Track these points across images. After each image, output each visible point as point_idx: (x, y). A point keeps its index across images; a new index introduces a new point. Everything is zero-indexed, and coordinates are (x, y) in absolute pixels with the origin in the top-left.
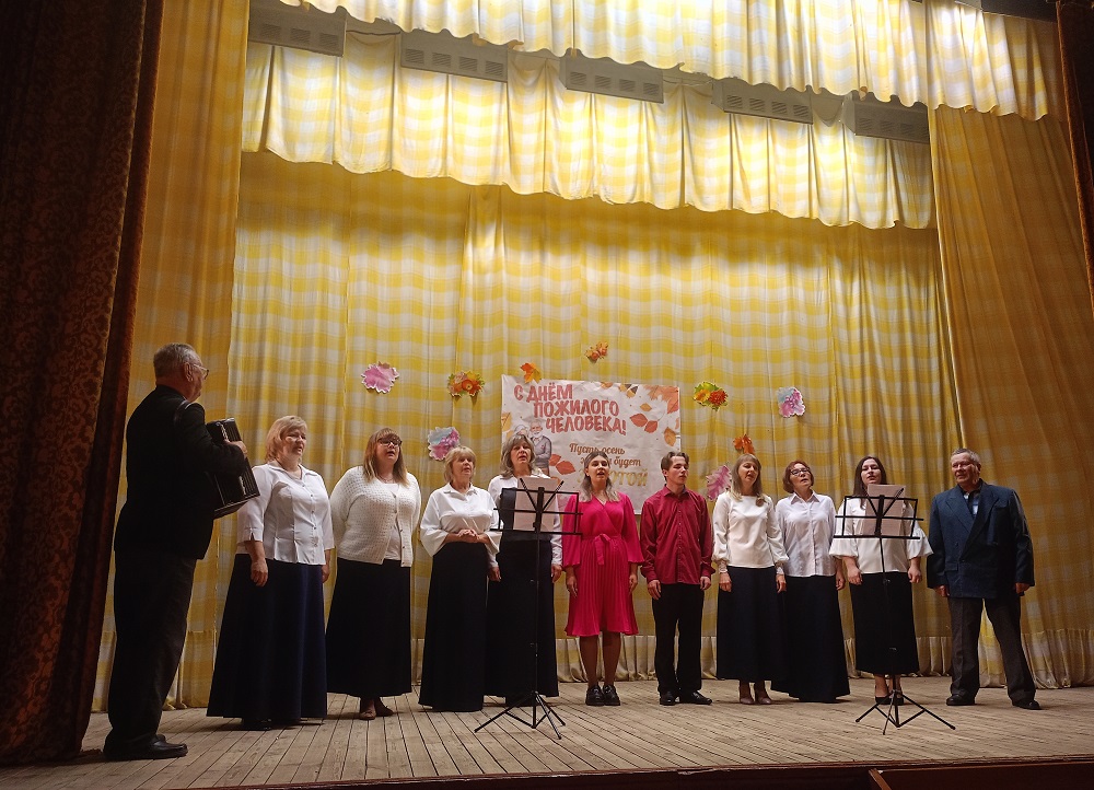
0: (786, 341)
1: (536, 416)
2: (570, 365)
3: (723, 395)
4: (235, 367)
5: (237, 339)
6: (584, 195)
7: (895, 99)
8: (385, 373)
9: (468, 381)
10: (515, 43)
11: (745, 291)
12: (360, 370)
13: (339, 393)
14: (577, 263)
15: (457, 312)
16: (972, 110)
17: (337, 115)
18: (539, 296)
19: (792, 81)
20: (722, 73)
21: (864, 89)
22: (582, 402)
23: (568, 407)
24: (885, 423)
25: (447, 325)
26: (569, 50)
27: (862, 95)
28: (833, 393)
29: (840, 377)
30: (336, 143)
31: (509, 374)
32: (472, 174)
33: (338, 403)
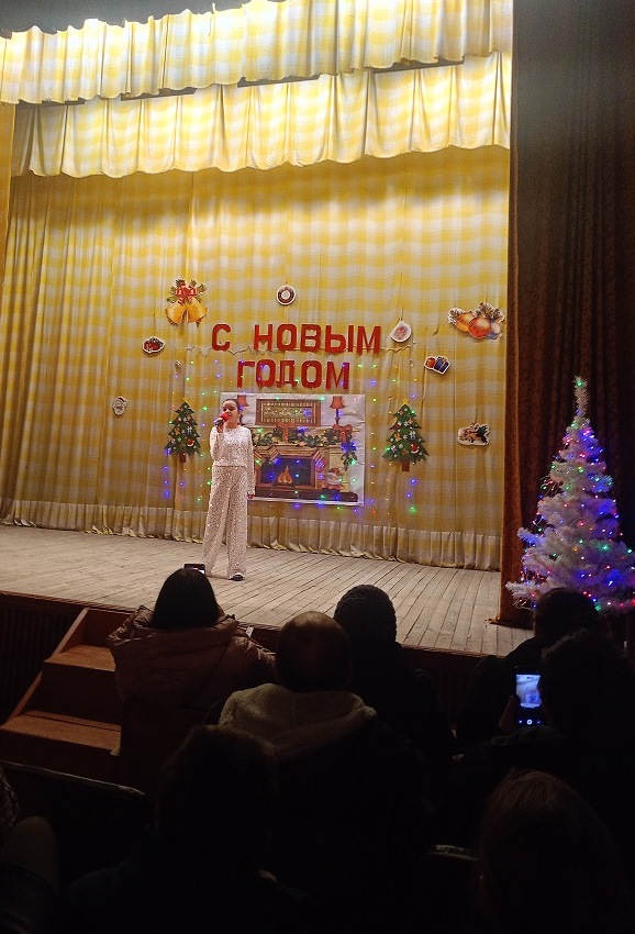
33: (105, 343)
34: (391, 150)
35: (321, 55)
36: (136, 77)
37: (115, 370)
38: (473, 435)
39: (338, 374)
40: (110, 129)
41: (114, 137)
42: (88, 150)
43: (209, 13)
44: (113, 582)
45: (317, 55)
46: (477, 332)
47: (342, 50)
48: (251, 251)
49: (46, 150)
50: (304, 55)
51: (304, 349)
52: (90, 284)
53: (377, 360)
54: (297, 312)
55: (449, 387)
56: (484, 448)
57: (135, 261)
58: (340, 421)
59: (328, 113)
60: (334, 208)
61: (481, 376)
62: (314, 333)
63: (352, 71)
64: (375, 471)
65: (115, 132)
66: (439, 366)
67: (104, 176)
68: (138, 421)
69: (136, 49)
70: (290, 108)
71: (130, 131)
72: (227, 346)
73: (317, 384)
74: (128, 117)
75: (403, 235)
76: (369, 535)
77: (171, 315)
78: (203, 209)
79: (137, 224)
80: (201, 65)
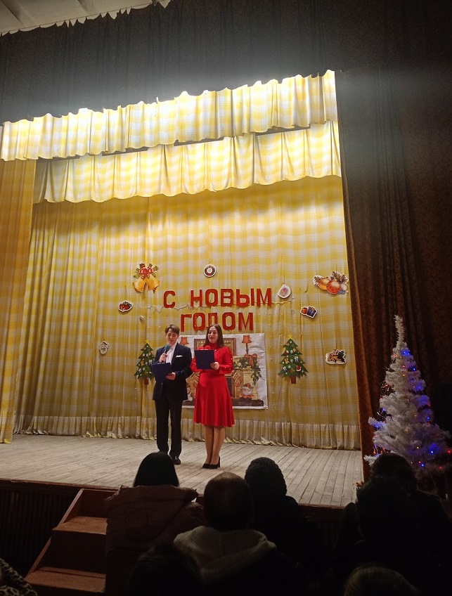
33: (94, 307)
34: (270, 180)
35: (224, 126)
36: (111, 142)
37: (100, 325)
38: (335, 357)
39: (246, 321)
40: (96, 173)
41: (98, 178)
42: (82, 186)
43: (155, 103)
44: (101, 470)
45: (221, 126)
46: (333, 290)
47: (236, 123)
48: (186, 244)
49: (55, 187)
50: (213, 126)
51: (223, 305)
52: (84, 269)
53: (270, 310)
54: (217, 281)
55: (318, 326)
56: (343, 366)
57: (113, 253)
58: (249, 351)
59: (231, 160)
60: (237, 216)
61: (337, 318)
62: (229, 294)
63: (243, 134)
64: (274, 384)
65: (99, 175)
66: (310, 313)
67: (92, 202)
68: (116, 358)
69: (111, 126)
70: (206, 158)
71: (109, 173)
72: (173, 305)
73: (233, 327)
74: (107, 166)
75: (281, 231)
76: (273, 429)
77: (137, 286)
78: (155, 219)
79: (113, 229)
80: (151, 133)
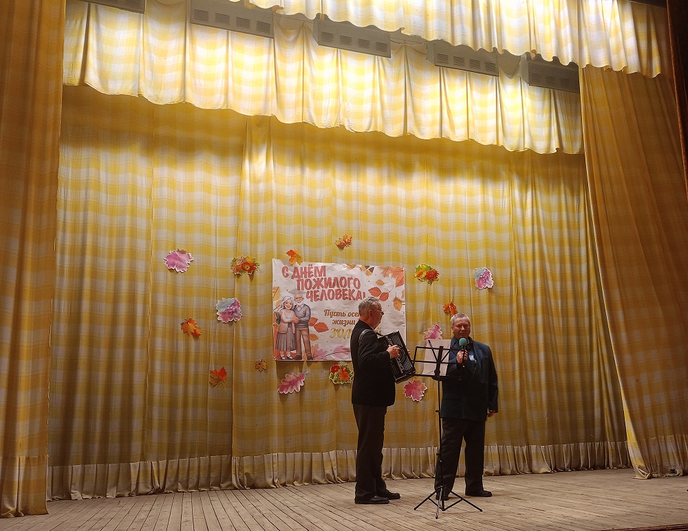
0: (480, 235)
1: (299, 289)
2: (324, 251)
3: (436, 274)
4: (63, 253)
5: (64, 231)
6: (333, 125)
7: (556, 59)
8: (183, 257)
9: (247, 263)
10: (277, 7)
11: (451, 198)
12: (163, 255)
13: (147, 272)
14: (329, 175)
15: (238, 212)
16: (609, 69)
17: (141, 59)
18: (300, 199)
19: (483, 43)
20: (433, 37)
21: (534, 51)
22: (333, 279)
23: (323, 283)
24: (549, 292)
25: (230, 221)
26: (318, 15)
27: (533, 56)
28: (513, 271)
29: (518, 261)
30: (141, 81)
31: (278, 258)
32: (247, 107)
